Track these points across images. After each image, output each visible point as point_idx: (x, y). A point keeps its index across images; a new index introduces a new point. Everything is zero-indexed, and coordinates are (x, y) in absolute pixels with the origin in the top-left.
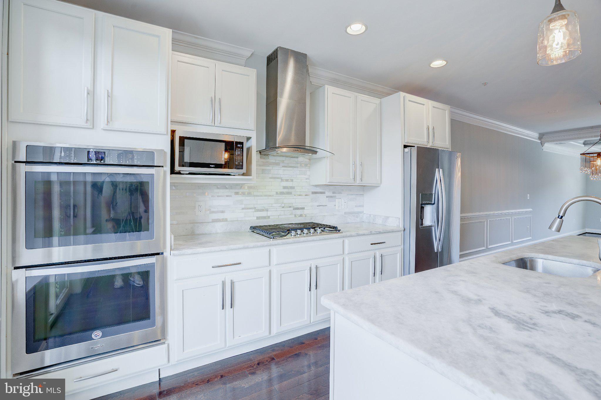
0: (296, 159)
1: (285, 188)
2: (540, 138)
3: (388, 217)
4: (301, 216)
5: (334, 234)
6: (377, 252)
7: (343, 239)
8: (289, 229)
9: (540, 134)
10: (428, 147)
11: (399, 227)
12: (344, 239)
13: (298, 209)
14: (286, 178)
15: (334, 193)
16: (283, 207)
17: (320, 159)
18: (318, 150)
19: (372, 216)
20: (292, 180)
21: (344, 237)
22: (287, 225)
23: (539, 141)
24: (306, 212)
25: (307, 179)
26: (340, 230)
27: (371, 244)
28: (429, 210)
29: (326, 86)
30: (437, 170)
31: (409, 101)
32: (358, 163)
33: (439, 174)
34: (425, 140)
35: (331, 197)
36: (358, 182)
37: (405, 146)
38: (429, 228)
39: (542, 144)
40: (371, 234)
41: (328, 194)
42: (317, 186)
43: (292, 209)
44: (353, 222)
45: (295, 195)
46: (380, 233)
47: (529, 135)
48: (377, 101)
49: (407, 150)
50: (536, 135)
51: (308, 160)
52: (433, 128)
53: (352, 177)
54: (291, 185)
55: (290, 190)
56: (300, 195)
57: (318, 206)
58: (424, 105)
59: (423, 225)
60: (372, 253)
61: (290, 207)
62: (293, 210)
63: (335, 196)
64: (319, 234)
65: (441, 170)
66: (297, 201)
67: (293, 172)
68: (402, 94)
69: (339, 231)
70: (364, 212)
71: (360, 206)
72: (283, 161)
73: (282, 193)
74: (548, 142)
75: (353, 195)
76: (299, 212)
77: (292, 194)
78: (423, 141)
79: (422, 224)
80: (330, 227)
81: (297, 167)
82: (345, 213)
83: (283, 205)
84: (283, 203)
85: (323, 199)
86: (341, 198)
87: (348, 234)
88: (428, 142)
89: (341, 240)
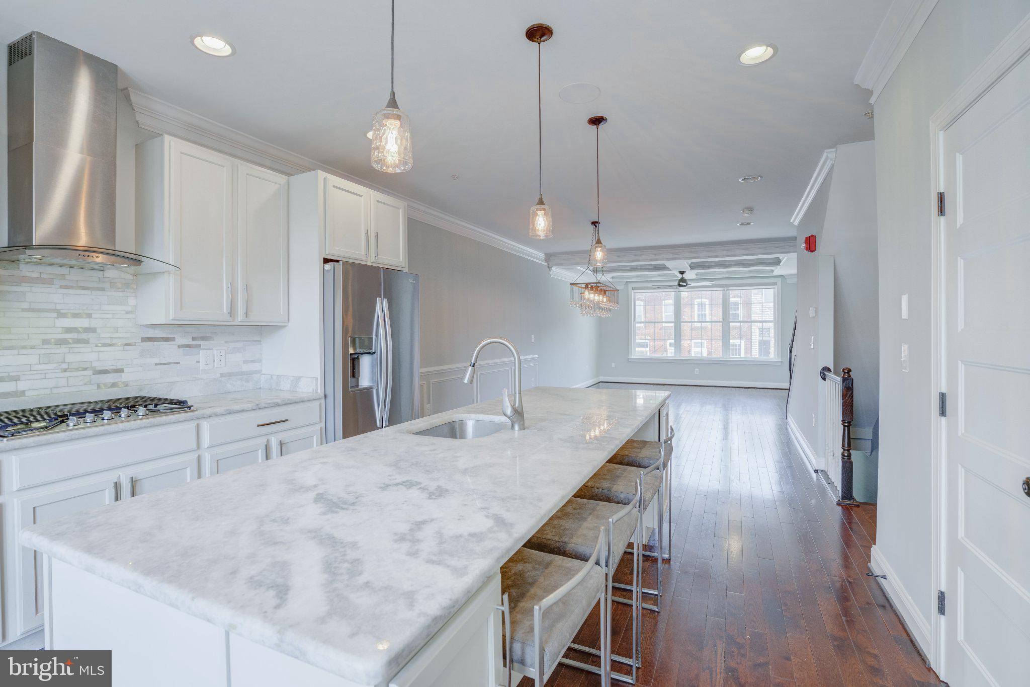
0: (100, 274)
1: (68, 330)
2: (547, 260)
3: (300, 378)
4: (114, 385)
5: (176, 414)
6: (273, 438)
7: (197, 421)
8: (65, 413)
9: (546, 254)
10: (369, 263)
11: (317, 392)
12: (200, 422)
13: (105, 372)
14: (72, 311)
15: (194, 339)
16: (65, 370)
17: (155, 275)
18: (143, 259)
19: (275, 377)
20: (89, 316)
21: (198, 418)
22: (70, 406)
23: (546, 264)
24: (126, 377)
25: (127, 313)
26: (192, 406)
27: (259, 426)
28: (365, 362)
29: (167, 138)
30: (378, 299)
31: (334, 186)
32: (240, 286)
33: (381, 307)
34: (363, 252)
35: (188, 346)
36: (240, 318)
37: (326, 261)
38: (367, 392)
39: (549, 268)
40: (258, 408)
41: (180, 341)
42: (154, 326)
43: (90, 372)
44: (241, 390)
45: (96, 346)
46: (277, 405)
47: (533, 255)
48: (282, 179)
49: (328, 266)
50: (541, 255)
51: (130, 277)
52: (376, 235)
53: (225, 309)
54: (87, 325)
55: (84, 336)
56: (110, 345)
57: (156, 364)
58: (361, 196)
59: (360, 387)
60: (262, 441)
61: (85, 369)
62: (94, 374)
63: (199, 346)
64: (141, 417)
65: (385, 301)
66: (108, 358)
67: (93, 299)
68: (321, 174)
69: (190, 407)
70: (263, 372)
71: (253, 362)
72: (63, 277)
73: (64, 342)
74: (557, 265)
75: (237, 341)
76: (109, 379)
77: (88, 343)
78: (358, 253)
79: (357, 386)
80: (171, 402)
81: (103, 289)
82: (222, 375)
83: (65, 366)
84: (64, 362)
85: (169, 351)
86: (212, 349)
87: (208, 412)
88: (367, 255)
89: (193, 425)
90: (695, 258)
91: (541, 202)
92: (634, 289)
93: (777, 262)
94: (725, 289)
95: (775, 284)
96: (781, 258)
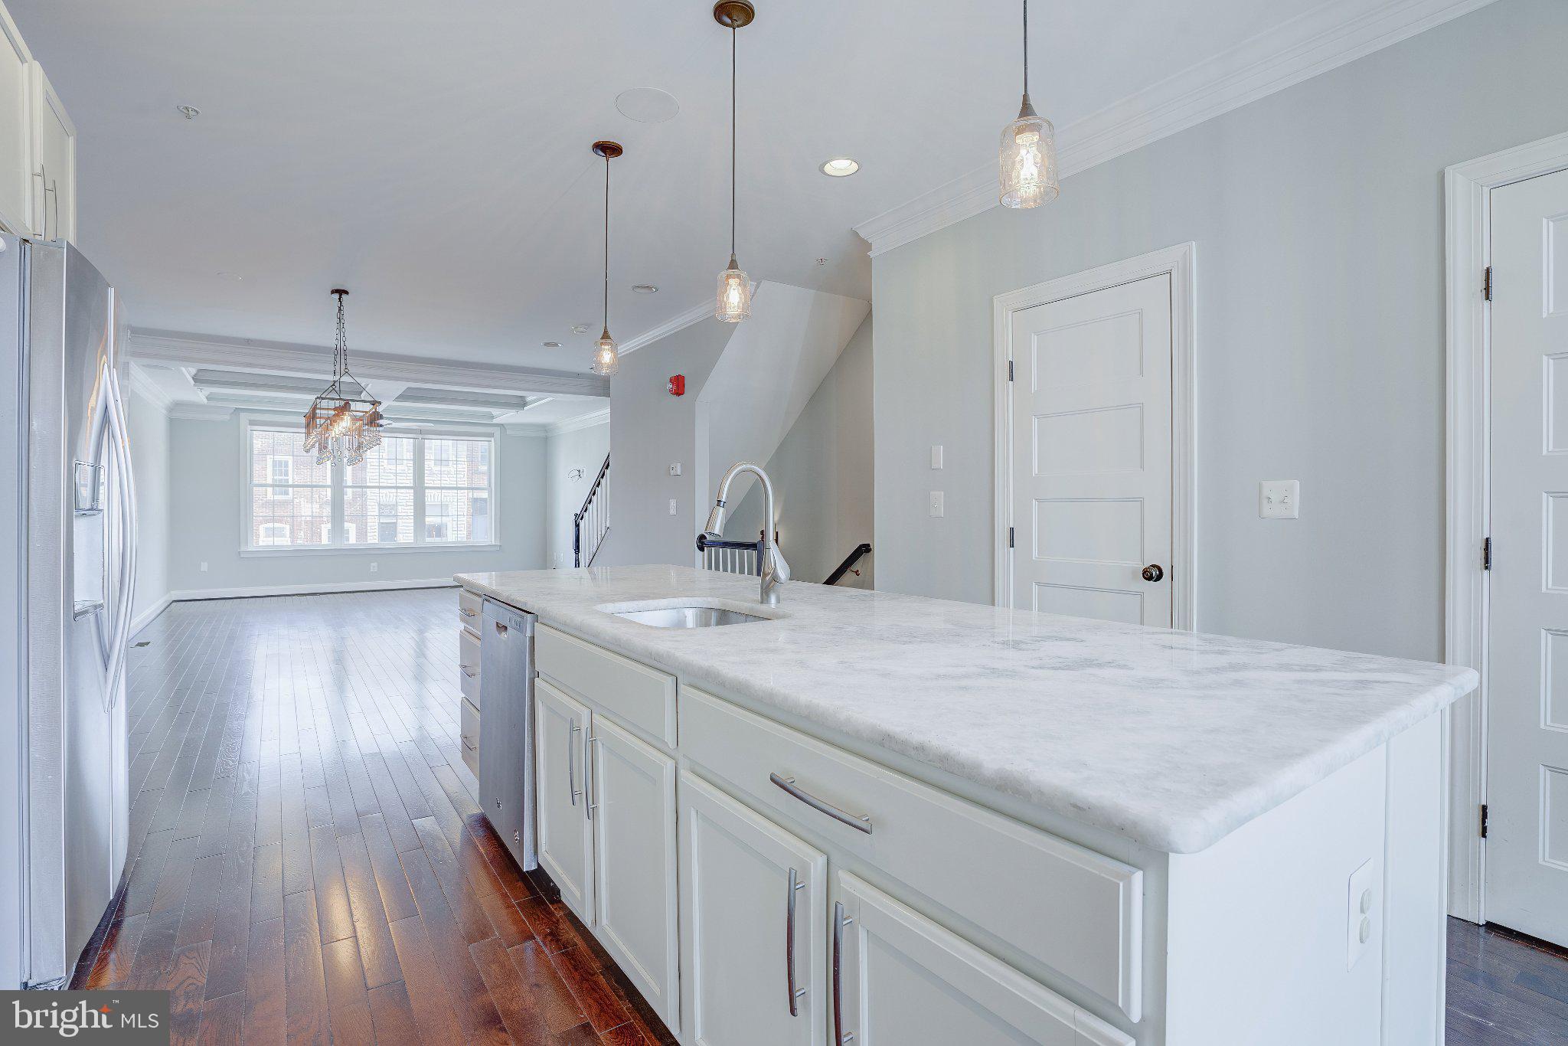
33: (113, 390)
34: (30, 225)
52: (53, 187)
58: (24, 63)
88: (41, 236)
90: (416, 381)
91: (733, 265)
92: (252, 423)
93: (521, 403)
94: (420, 436)
95: (491, 435)
96: (529, 399)
